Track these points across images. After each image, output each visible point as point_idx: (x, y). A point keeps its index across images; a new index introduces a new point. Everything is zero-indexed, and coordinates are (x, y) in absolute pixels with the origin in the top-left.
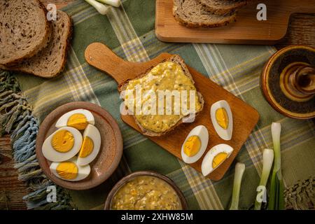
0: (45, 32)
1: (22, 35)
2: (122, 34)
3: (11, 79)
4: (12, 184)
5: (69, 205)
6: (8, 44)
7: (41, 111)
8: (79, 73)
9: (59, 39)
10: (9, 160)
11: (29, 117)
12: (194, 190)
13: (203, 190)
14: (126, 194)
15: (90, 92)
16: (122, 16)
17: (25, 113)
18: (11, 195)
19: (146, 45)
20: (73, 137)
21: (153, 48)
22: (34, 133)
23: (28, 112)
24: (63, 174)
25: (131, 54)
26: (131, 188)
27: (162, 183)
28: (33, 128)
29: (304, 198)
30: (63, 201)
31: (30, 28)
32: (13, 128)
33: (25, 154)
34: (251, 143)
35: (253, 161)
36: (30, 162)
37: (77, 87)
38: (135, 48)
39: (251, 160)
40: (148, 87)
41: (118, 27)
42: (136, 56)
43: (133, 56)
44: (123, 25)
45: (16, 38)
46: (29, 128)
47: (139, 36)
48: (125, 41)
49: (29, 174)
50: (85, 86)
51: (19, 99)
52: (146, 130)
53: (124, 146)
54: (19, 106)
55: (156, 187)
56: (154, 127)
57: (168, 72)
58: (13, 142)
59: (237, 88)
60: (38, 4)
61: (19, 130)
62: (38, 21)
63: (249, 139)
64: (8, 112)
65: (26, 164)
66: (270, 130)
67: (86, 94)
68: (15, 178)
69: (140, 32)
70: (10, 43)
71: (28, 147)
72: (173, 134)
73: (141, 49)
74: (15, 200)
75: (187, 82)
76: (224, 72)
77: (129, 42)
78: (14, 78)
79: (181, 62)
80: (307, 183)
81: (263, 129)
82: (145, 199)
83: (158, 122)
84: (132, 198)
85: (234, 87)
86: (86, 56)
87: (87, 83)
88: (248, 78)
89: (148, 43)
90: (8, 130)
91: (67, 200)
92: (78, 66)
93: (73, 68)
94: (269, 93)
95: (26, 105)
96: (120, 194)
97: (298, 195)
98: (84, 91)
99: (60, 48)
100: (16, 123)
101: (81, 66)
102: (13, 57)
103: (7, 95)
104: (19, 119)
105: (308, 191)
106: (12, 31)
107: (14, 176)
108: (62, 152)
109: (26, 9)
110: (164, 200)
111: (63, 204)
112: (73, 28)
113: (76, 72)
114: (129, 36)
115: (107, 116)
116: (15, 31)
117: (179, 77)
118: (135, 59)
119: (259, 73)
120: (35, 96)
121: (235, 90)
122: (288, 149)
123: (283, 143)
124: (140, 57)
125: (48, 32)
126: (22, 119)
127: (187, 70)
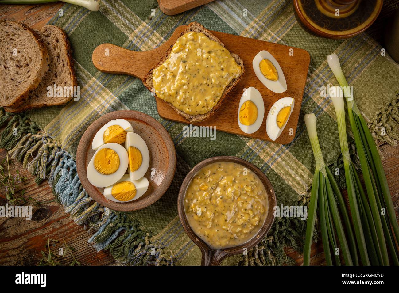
0: (41, 54)
1: (18, 66)
2: (124, 24)
3: (24, 122)
4: (71, 233)
5: (140, 230)
6: (7, 82)
7: (70, 142)
8: (95, 86)
9: (58, 57)
10: (57, 208)
11: (60, 153)
12: (269, 164)
13: (279, 160)
14: (196, 192)
15: (115, 101)
16: (117, 6)
17: (53, 152)
18: (74, 245)
19: (156, 27)
20: (115, 153)
21: (165, 27)
22: (72, 169)
23: (56, 149)
24: (121, 196)
25: (144, 42)
26: (200, 183)
27: (231, 166)
28: (69, 164)
29: (393, 125)
30: (132, 229)
31: (23, 56)
32: (48, 172)
33: (71, 194)
34: (312, 88)
35: (322, 107)
36: (80, 200)
37: (99, 102)
38: (145, 34)
39: (319, 107)
40: (175, 68)
41: (118, 19)
42: (150, 43)
43: (146, 44)
44: (122, 14)
45: (12, 72)
46: (65, 165)
47: (144, 20)
48: (131, 31)
49: (84, 213)
50: (107, 97)
51: (41, 139)
52: (192, 116)
53: (175, 145)
54: (44, 146)
55: (226, 172)
56: (199, 109)
57: (190, 44)
58: (54, 187)
59: (273, 34)
60: (21, 26)
61: (54, 172)
62: (28, 45)
63: (308, 85)
64: (35, 156)
65: (77, 204)
66: (327, 66)
67: (111, 105)
68: (71, 225)
69: (144, 15)
70: (8, 80)
71: (72, 186)
72: (223, 110)
73: (152, 33)
74: (81, 249)
75: (215, 46)
76: (252, 23)
77: (136, 31)
78: (27, 119)
79: (201, 28)
80: (390, 108)
81: (320, 68)
82: (219, 189)
83: (201, 102)
84: (205, 193)
85: (269, 35)
86: (96, 63)
87: (107, 94)
88: (282, 18)
89: (158, 24)
90: (43, 176)
91: (136, 226)
92: (90, 79)
93: (87, 83)
94: (309, 21)
95: (51, 142)
96: (189, 194)
97: (386, 125)
98: (108, 102)
99: (64, 65)
100: (48, 165)
101: (94, 78)
102: (17, 94)
103: (27, 140)
104: (50, 160)
105: (395, 116)
106: (5, 67)
107: (69, 223)
108: (110, 174)
109: (11, 37)
110: (240, 183)
111: (134, 232)
112: (69, 40)
113: (91, 87)
114: (133, 25)
115: (143, 117)
116: (8, 65)
117: (205, 44)
118: (149, 47)
119: (291, 8)
120: (57, 129)
121: (273, 38)
122: (356, 79)
123: (348, 74)
124: (154, 43)
125: (44, 53)
126: (53, 159)
127: (210, 34)
